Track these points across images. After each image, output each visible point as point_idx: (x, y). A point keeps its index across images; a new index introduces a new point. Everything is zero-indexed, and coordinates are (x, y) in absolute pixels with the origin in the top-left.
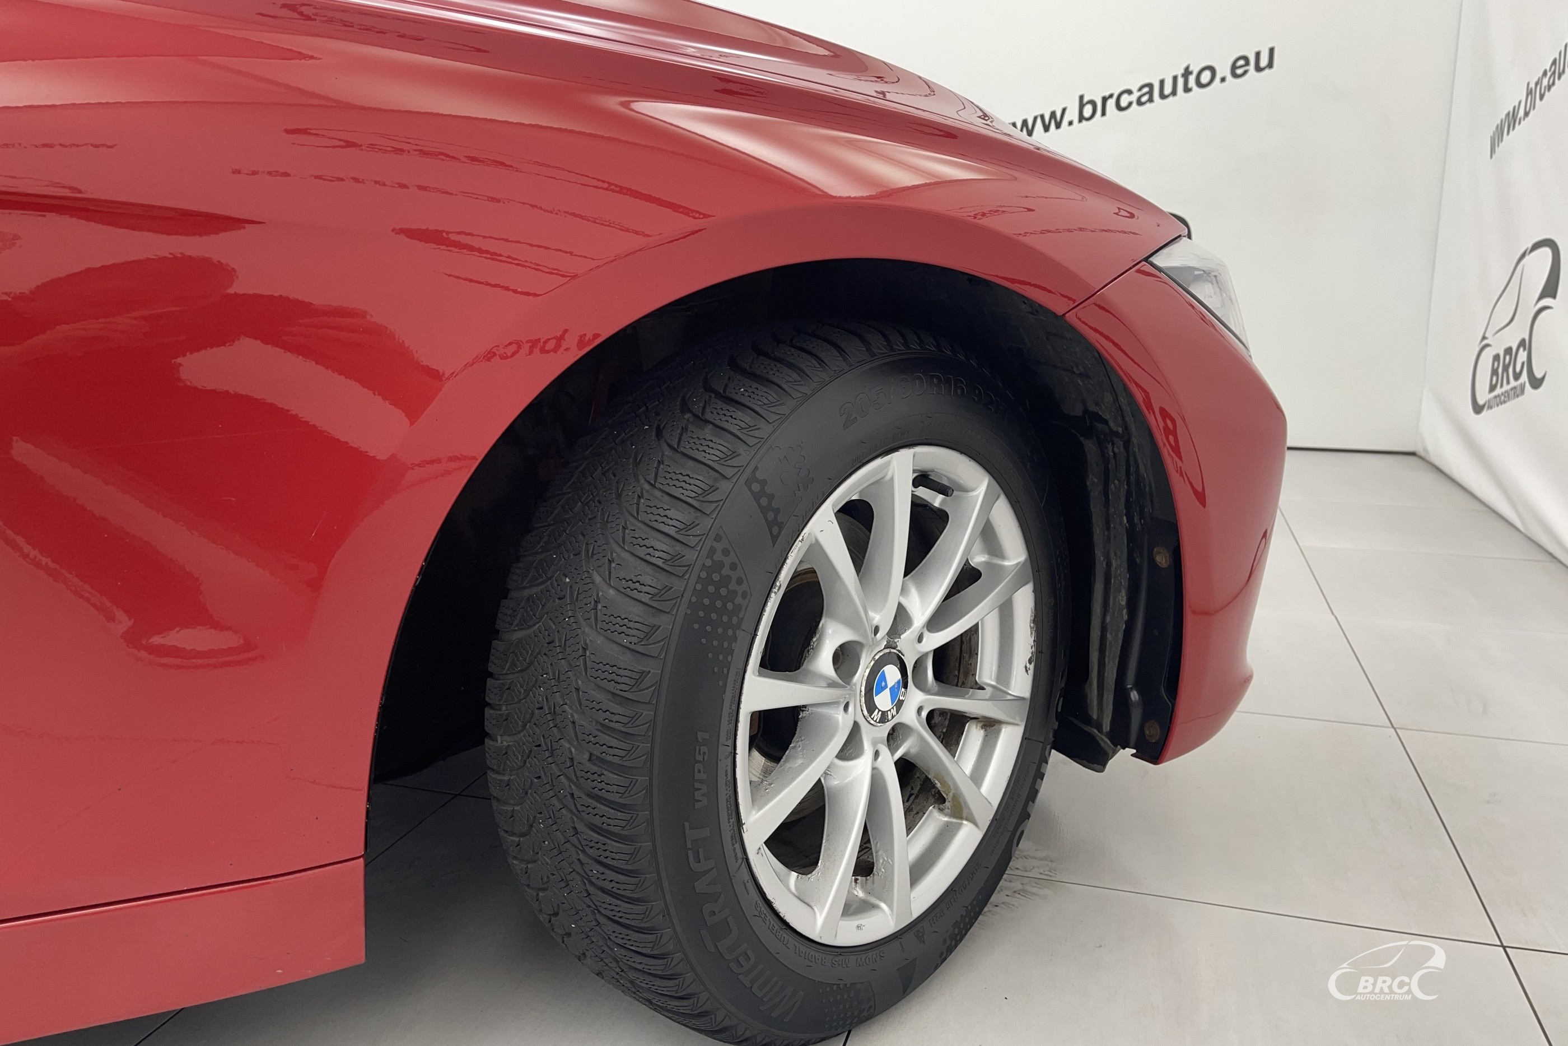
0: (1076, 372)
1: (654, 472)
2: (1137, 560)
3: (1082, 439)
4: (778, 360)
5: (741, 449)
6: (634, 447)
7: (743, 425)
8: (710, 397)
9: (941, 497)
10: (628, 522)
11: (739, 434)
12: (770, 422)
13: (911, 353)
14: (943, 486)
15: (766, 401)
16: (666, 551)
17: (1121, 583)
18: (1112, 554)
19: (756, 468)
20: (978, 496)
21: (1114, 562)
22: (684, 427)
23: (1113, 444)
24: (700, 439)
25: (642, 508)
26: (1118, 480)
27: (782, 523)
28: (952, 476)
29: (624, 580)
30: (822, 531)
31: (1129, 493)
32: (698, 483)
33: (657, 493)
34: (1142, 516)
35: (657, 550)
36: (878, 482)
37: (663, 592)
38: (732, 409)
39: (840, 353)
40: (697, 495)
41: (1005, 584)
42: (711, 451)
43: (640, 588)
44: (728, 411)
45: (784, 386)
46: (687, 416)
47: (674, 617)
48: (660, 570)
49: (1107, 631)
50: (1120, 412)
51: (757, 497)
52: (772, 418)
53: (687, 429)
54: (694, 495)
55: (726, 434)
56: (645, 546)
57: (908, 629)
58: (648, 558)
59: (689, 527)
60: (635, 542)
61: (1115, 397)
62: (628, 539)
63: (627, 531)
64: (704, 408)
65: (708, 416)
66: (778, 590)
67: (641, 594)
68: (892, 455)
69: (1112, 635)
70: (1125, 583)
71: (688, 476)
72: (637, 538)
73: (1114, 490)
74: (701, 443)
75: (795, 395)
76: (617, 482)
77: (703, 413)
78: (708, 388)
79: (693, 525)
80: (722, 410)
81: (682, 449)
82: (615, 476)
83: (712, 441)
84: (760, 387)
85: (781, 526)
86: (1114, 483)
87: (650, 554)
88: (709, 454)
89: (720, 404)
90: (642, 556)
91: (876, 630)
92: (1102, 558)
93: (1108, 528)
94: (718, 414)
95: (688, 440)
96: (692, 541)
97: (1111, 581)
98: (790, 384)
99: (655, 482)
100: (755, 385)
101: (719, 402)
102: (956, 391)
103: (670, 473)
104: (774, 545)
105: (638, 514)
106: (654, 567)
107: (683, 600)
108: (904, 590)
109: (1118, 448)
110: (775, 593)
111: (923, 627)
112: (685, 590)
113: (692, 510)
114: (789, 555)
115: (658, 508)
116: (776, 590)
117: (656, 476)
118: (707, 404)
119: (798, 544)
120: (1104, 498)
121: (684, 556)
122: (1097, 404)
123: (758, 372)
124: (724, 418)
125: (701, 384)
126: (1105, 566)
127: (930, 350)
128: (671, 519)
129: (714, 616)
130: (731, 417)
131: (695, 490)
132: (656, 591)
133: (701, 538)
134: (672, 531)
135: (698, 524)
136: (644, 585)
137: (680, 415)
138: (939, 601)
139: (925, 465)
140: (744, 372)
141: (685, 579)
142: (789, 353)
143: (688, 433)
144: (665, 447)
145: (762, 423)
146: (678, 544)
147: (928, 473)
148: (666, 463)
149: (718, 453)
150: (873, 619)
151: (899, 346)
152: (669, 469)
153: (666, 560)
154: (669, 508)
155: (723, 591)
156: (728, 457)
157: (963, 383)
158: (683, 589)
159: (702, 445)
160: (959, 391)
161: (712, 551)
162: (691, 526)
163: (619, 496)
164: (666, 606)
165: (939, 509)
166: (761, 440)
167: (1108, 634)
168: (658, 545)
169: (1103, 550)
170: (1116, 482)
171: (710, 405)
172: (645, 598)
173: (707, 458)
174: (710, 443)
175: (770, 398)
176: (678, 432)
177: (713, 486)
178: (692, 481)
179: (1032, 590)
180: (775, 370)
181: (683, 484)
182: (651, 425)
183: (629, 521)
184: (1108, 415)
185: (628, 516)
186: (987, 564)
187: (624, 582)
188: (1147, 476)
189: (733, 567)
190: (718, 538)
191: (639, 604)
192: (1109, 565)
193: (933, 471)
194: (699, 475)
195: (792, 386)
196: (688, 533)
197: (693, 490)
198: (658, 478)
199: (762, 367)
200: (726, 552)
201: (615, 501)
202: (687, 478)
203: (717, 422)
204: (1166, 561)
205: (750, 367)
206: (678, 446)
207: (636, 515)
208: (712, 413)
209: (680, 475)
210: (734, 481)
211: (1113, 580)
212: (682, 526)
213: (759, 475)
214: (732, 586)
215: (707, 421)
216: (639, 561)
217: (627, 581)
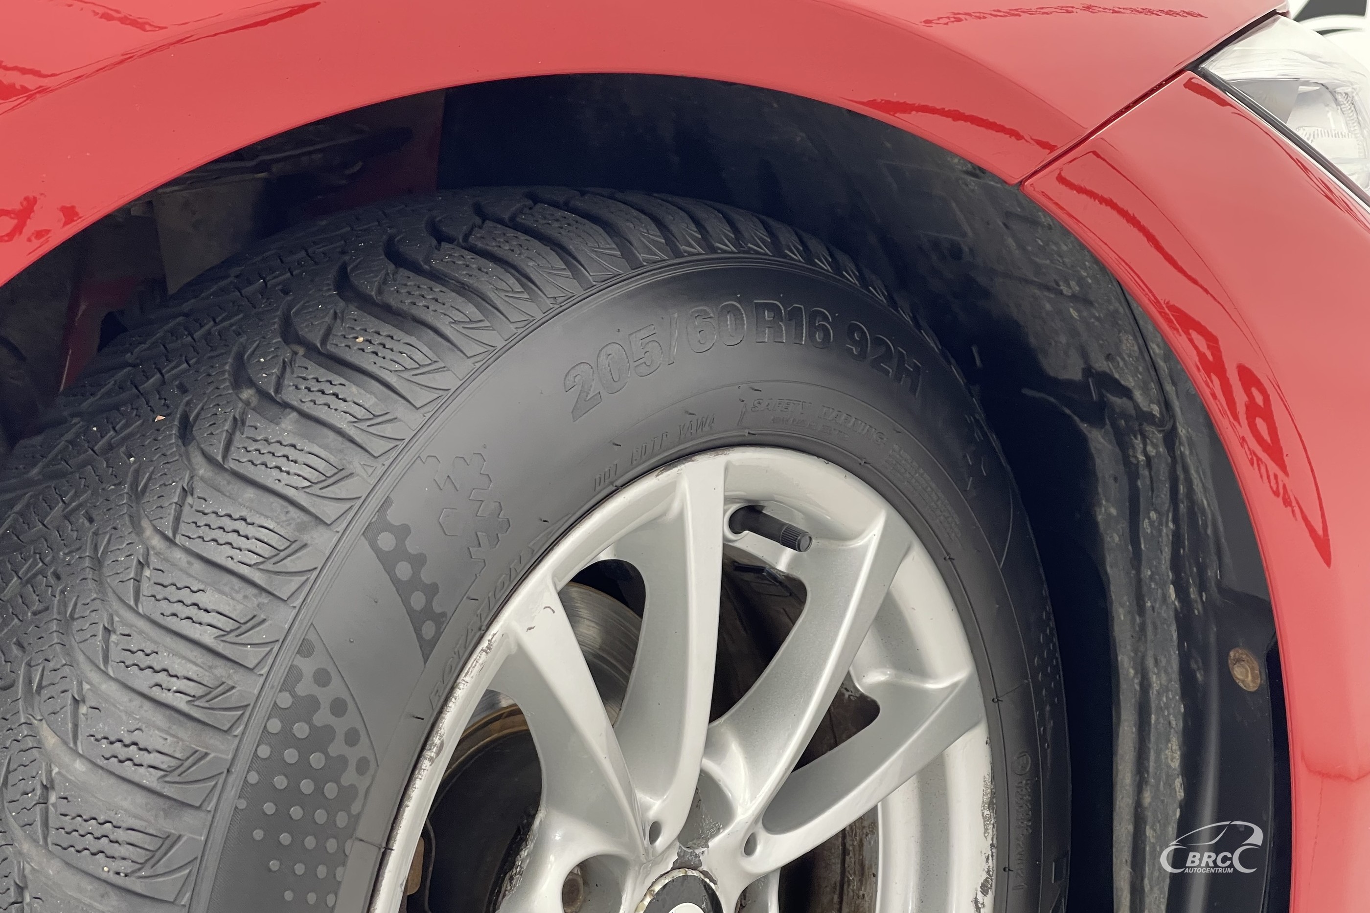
0: (1065, 292)
1: (173, 512)
2: (1198, 675)
3: (1084, 426)
4: (436, 277)
5: (356, 461)
6: (132, 459)
7: (360, 413)
8: (295, 353)
9: (789, 552)
10: (116, 619)
11: (352, 432)
12: (418, 405)
13: (717, 259)
14: (790, 528)
15: (409, 364)
16: (194, 677)
17: (1170, 723)
18: (1150, 662)
19: (387, 503)
20: (865, 548)
21: (1154, 678)
22: (237, 417)
23: (1144, 438)
24: (269, 444)
25: (146, 588)
26: (1155, 510)
27: (443, 614)
28: (811, 508)
29: (105, 741)
30: (530, 629)
31: (1177, 539)
32: (263, 534)
33: (178, 555)
34: (1202, 587)
35: (176, 676)
36: (653, 524)
37: (187, 764)
38: (337, 380)
39: (566, 263)
40: (261, 559)
41: (927, 729)
42: (293, 468)
43: (138, 756)
44: (331, 382)
45: (448, 331)
46: (247, 394)
47: (210, 817)
48: (181, 718)
49: (1145, 823)
50: (1153, 373)
51: (387, 561)
52: (421, 397)
53: (243, 423)
54: (255, 559)
55: (326, 431)
56: (150, 667)
57: (724, 827)
58: (156, 693)
59: (244, 628)
60: (130, 659)
61: (1141, 341)
62: (115, 654)
63: (113, 638)
64: (280, 378)
65: (289, 395)
66: (438, 754)
67: (141, 770)
68: (679, 468)
69: (1155, 830)
70: (1177, 723)
71: (244, 519)
72: (133, 652)
73: (1149, 531)
74: (272, 451)
75: (472, 349)
76: (96, 534)
77: (278, 388)
78: (289, 335)
79: (254, 622)
80: (318, 381)
81: (231, 464)
82: (91, 520)
83: (294, 446)
84: (398, 334)
85: (440, 620)
86: (1149, 518)
87: (160, 686)
88: (288, 473)
89: (314, 370)
90: (145, 690)
91: (655, 830)
92: (1132, 672)
93: (1141, 609)
94: (309, 390)
95: (245, 445)
96: (251, 655)
97: (1150, 718)
98: (459, 327)
99: (175, 532)
100: (387, 329)
101: (310, 365)
102: (811, 336)
103: (205, 514)
104: (425, 662)
105: (137, 601)
106: (168, 712)
107: (231, 779)
108: (712, 746)
109: (1155, 446)
110: (432, 760)
111: (756, 821)
112: (233, 759)
113: (251, 591)
114: (460, 680)
115: (179, 589)
116: (433, 754)
117: (177, 519)
118: (288, 370)
119: (479, 658)
120: (1130, 547)
121: (233, 688)
122: (1109, 357)
123: (393, 302)
124: (321, 399)
125: (276, 326)
126: (1138, 688)
127: (757, 253)
128: (207, 611)
129: (296, 812)
130: (336, 395)
131: (257, 550)
132: (174, 763)
133: (268, 649)
134: (207, 637)
135: (264, 621)
136: (146, 750)
137: (231, 391)
138: (787, 770)
139: (753, 489)
140: (367, 303)
141: (236, 736)
142: (460, 262)
143: (246, 429)
144: (198, 459)
145: (400, 409)
146: (220, 662)
147: (762, 504)
148: (198, 492)
149: (307, 472)
150: (648, 808)
151: (693, 247)
152: (204, 506)
153: (194, 696)
154: (202, 587)
155: (316, 760)
156: (326, 481)
157: (825, 318)
158: (230, 757)
159: (274, 455)
160: (818, 337)
161: (292, 677)
162: (249, 625)
163: (98, 563)
164: (193, 795)
165: (788, 577)
166: (398, 443)
167: (1148, 828)
168: (177, 666)
169: (1132, 654)
170: (1153, 515)
171: (293, 373)
172: (149, 778)
173: (283, 482)
174: (288, 451)
175: (418, 356)
176: (226, 428)
177: (295, 541)
178: (251, 531)
179: (985, 739)
180: (430, 297)
181: (232, 538)
182: (169, 415)
183: (119, 616)
184: (1131, 379)
185: (116, 605)
186: (889, 687)
187: (104, 744)
188: (1209, 504)
189: (338, 708)
190: (305, 649)
191: (136, 790)
192: (1145, 686)
193: (771, 499)
194: (267, 517)
195: (464, 331)
196: (243, 639)
197: (253, 548)
198: (182, 525)
199: (403, 291)
200: (322, 678)
201: (89, 574)
202: (240, 526)
203: (307, 407)
204: (1254, 678)
205: (380, 292)
206: (225, 457)
207: (132, 603)
208: (297, 388)
209: (227, 519)
210: (341, 529)
211: (1153, 716)
212: (228, 625)
213: (394, 516)
214: (337, 748)
215: (286, 406)
216: (138, 701)
217: (112, 743)
